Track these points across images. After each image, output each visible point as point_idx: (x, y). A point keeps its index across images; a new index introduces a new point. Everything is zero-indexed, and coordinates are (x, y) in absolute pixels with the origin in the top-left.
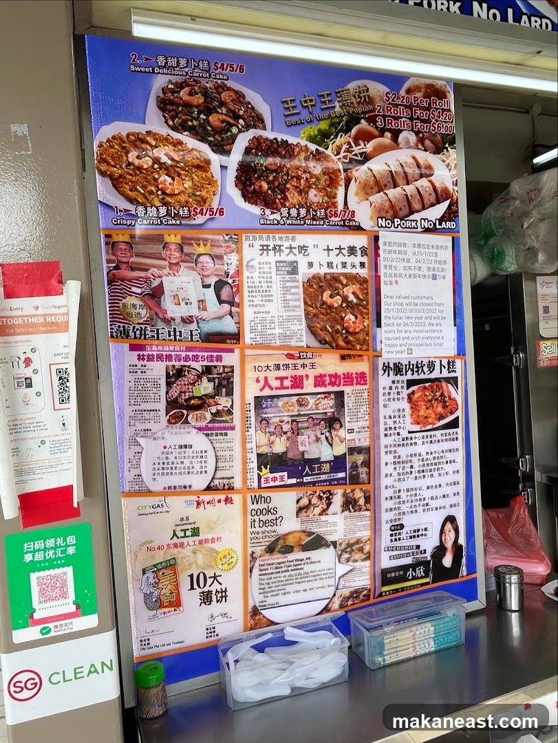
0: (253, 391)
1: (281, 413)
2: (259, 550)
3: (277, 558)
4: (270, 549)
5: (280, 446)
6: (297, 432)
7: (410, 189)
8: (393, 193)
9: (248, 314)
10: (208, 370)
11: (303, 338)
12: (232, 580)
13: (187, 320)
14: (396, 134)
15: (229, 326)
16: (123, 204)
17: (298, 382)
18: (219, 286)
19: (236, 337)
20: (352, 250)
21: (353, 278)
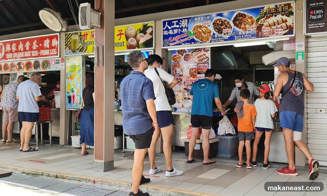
0: (184, 81)
1: (186, 84)
2: (183, 99)
3: (185, 100)
4: (185, 99)
5: (186, 88)
6: (188, 86)
7: (203, 57)
8: (200, 58)
9: (184, 73)
10: (180, 79)
11: (189, 75)
12: (181, 101)
13: (178, 73)
14: (201, 51)
15: (182, 74)
16: (174, 62)
17: (188, 80)
18: (181, 70)
19: (182, 75)
20: (195, 65)
21: (195, 69)
